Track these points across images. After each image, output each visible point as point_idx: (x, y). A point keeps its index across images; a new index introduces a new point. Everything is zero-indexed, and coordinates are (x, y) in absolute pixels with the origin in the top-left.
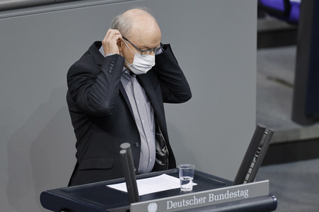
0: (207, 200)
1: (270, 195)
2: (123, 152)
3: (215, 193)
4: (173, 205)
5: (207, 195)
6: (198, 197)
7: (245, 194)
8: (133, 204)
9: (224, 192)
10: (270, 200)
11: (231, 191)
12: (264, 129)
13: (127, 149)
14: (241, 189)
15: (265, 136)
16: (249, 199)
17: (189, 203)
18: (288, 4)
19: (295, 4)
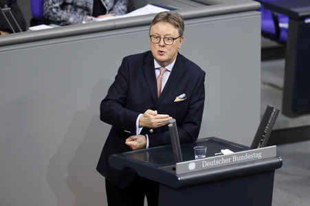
0: (231, 160)
1: (277, 157)
2: (170, 125)
3: (237, 155)
4: (207, 164)
5: (231, 157)
7: (259, 156)
9: (244, 154)
10: (277, 160)
11: (249, 153)
12: (273, 108)
13: (173, 123)
14: (256, 152)
15: (273, 113)
16: (262, 160)
17: (218, 162)
18: (278, 29)
19: (283, 29)
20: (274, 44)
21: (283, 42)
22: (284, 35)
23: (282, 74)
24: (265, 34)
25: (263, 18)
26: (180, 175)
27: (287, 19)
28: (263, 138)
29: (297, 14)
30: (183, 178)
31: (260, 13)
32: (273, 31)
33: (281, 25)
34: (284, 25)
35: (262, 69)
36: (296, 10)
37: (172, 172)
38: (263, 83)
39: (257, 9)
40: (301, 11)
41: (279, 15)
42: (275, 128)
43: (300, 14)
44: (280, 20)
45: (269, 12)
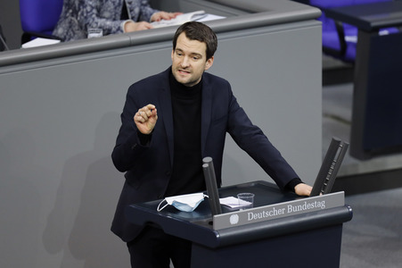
0: (286, 211)
1: (346, 206)
2: (205, 166)
3: (294, 205)
4: (254, 216)
5: (286, 207)
7: (322, 205)
8: (215, 216)
9: (302, 203)
10: (346, 211)
11: (308, 202)
13: (209, 163)
14: (317, 200)
16: (326, 210)
17: (268, 214)
18: (344, 44)
19: (350, 43)
20: (338, 63)
21: (351, 61)
22: (351, 52)
23: (350, 103)
24: (327, 51)
25: (324, 30)
26: (219, 231)
27: (355, 31)
28: (327, 181)
29: (368, 24)
30: (223, 235)
31: (320, 22)
32: (337, 46)
33: (348, 39)
34: (351, 38)
35: (325, 97)
36: (367, 19)
37: (208, 227)
38: (325, 115)
39: (316, 18)
40: (374, 20)
41: (345, 25)
42: (340, 174)
43: (373, 24)
44: (347, 32)
45: (332, 22)
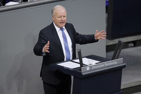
0: (104, 65)
1: (123, 63)
3: (107, 63)
4: (94, 67)
6: (102, 64)
7: (116, 63)
9: (109, 62)
11: (111, 62)
13: (80, 50)
14: (114, 61)
16: (117, 65)
17: (99, 67)
26: (83, 73)
30: (85, 74)
37: (80, 71)
